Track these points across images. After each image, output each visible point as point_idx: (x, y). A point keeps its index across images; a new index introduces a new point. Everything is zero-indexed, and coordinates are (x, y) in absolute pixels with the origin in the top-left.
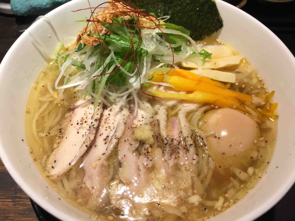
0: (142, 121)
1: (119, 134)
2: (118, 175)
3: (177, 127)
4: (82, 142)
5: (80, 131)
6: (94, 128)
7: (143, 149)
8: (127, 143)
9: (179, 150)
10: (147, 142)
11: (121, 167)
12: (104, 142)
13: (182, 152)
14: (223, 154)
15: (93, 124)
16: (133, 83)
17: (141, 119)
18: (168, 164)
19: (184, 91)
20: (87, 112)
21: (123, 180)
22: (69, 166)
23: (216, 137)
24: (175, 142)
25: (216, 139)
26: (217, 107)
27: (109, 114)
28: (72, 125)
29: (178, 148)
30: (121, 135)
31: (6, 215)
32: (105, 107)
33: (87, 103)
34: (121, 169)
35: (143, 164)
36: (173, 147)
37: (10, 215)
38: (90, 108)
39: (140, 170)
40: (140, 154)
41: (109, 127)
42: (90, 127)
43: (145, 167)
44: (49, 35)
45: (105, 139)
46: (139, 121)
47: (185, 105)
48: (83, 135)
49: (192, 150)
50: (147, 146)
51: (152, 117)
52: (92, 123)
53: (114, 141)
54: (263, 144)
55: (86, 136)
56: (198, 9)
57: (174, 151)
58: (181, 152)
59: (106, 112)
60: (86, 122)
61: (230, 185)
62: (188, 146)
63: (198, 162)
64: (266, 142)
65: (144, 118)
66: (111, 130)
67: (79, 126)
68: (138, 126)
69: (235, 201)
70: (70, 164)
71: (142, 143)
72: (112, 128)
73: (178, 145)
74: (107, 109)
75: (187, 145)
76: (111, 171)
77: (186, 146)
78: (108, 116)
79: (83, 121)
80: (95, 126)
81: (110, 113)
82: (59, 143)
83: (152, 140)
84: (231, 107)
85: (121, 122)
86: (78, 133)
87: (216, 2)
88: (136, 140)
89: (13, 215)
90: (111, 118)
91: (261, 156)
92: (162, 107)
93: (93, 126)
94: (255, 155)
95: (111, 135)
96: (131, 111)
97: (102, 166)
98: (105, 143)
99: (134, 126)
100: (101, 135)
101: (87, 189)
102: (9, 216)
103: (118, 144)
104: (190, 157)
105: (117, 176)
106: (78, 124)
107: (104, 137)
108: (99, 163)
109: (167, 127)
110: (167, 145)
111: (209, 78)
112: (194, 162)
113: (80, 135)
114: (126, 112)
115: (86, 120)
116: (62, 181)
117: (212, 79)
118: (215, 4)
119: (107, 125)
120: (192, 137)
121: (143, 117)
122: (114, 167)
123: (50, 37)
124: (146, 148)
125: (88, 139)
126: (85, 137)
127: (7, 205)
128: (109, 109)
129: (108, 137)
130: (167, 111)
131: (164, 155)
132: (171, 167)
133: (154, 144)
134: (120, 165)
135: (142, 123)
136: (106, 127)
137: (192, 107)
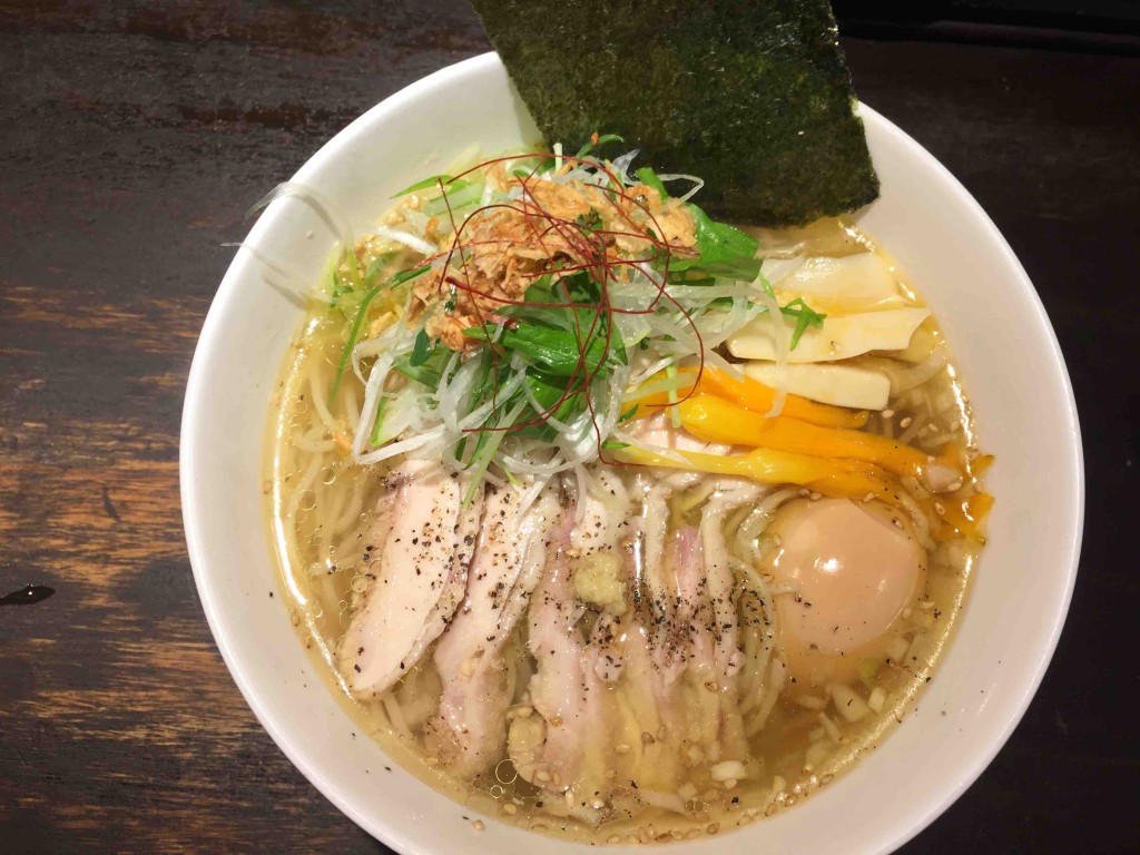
0: (596, 535)
1: (530, 580)
2: (529, 693)
3: (692, 561)
4: (433, 605)
5: (423, 566)
6: (462, 564)
7: (597, 627)
8: (552, 605)
9: (693, 633)
10: (608, 609)
11: (535, 671)
12: (490, 602)
13: (701, 640)
14: (813, 646)
15: (459, 551)
16: (575, 444)
17: (593, 530)
18: (663, 677)
19: (724, 442)
20: (439, 506)
21: (541, 709)
22: (400, 672)
23: (800, 600)
24: (685, 611)
25: (800, 606)
26: (815, 497)
27: (503, 513)
28: (398, 540)
29: (693, 629)
30: (536, 581)
31: (197, 687)
32: (490, 489)
33: (439, 471)
34: (535, 679)
35: (595, 672)
36: (678, 626)
37: (209, 688)
38: (447, 494)
39: (587, 689)
40: (588, 642)
41: (504, 555)
42: (451, 559)
43: (598, 680)
44: (309, 233)
45: (494, 595)
46: (589, 535)
47: (724, 484)
48: (433, 583)
49: (729, 639)
50: (608, 620)
51: (626, 523)
52: (456, 546)
53: (518, 601)
54: (929, 620)
55: (442, 586)
56: (801, 133)
57: (681, 636)
58: (698, 639)
59: (495, 503)
60: (438, 539)
61: (817, 734)
62: (720, 627)
63: (742, 670)
64: (936, 615)
65: (602, 526)
66: (510, 568)
67: (419, 549)
68: (584, 553)
69: (824, 781)
70: (402, 666)
71: (594, 609)
72: (512, 559)
73: (694, 617)
74: (495, 493)
75: (718, 623)
76: (511, 683)
77: (714, 624)
78: (499, 518)
79: (431, 533)
80: (466, 560)
81: (504, 507)
82: (365, 595)
83: (621, 607)
84: (857, 498)
85: (537, 539)
86: (419, 572)
87: (865, 125)
88: (578, 600)
89: (217, 688)
90: (509, 524)
91: (915, 658)
92: (658, 489)
93: (461, 557)
94: (898, 649)
95: (511, 583)
96: (566, 500)
97: (488, 673)
98: (495, 607)
99: (572, 553)
100: (480, 577)
101: (451, 734)
102: (207, 692)
103: (526, 610)
104: (722, 658)
105: (525, 697)
106: (415, 541)
107: (489, 584)
108: (480, 666)
109: (663, 559)
110: (663, 623)
111: (805, 398)
112: (732, 671)
113: (425, 580)
114: (550, 505)
115: (437, 532)
116: (383, 703)
117: (813, 402)
118: (863, 128)
119: (497, 549)
120: (733, 597)
121: (598, 525)
122: (518, 672)
123: (311, 237)
124: (605, 625)
125: (449, 601)
126: (438, 592)
127: (197, 661)
128: (501, 495)
129: (500, 586)
130: (669, 503)
131: (652, 649)
132: (670, 685)
133: (625, 614)
134: (533, 664)
135: (596, 542)
136: (496, 555)
137: (744, 492)
